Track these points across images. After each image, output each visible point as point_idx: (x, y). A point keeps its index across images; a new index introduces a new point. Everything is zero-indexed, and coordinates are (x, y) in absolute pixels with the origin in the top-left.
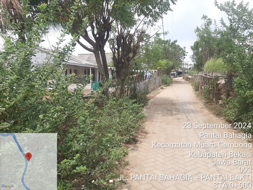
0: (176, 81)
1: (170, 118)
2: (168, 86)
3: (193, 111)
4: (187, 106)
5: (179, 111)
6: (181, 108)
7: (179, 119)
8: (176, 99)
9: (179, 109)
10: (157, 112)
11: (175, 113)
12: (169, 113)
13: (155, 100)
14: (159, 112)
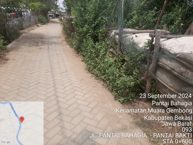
0: (53, 21)
1: (34, 48)
2: (44, 24)
3: (55, 43)
4: (52, 40)
5: (44, 43)
6: (47, 41)
7: (41, 49)
8: (46, 35)
9: (45, 41)
10: (25, 44)
11: (40, 44)
12: (36, 44)
13: (28, 34)
14: (27, 44)
